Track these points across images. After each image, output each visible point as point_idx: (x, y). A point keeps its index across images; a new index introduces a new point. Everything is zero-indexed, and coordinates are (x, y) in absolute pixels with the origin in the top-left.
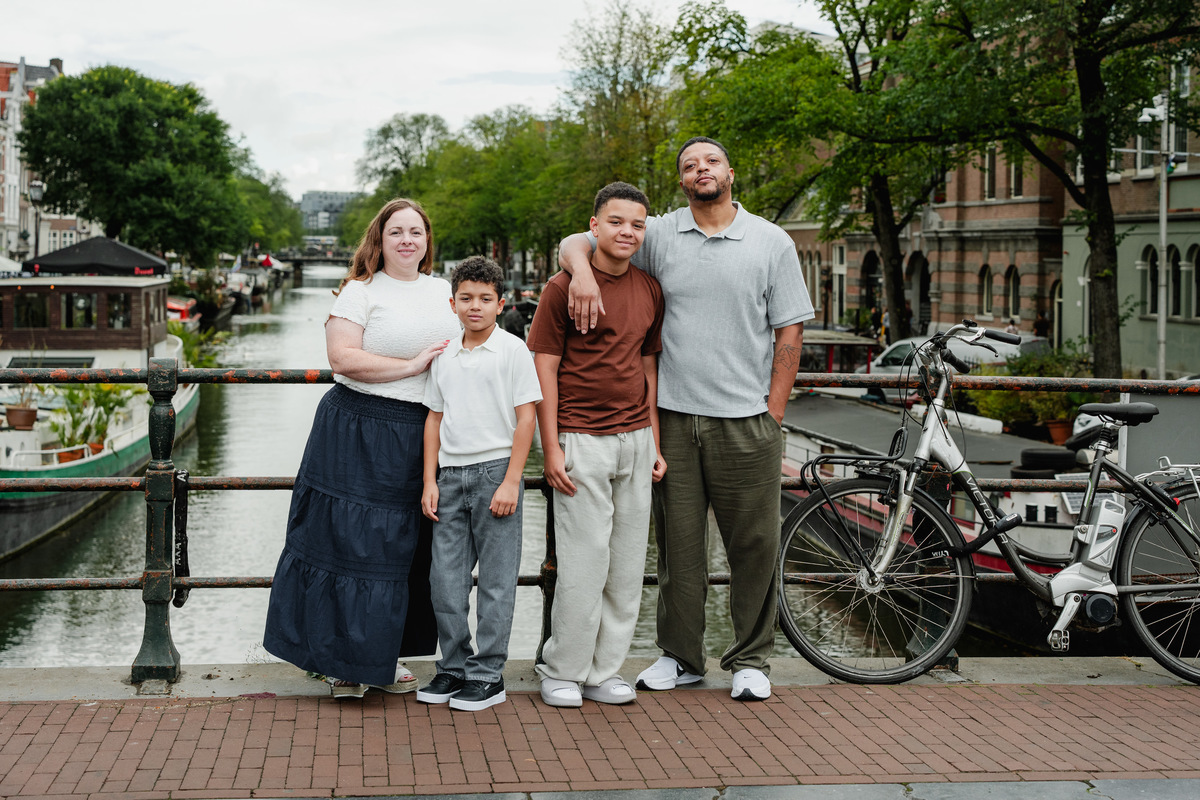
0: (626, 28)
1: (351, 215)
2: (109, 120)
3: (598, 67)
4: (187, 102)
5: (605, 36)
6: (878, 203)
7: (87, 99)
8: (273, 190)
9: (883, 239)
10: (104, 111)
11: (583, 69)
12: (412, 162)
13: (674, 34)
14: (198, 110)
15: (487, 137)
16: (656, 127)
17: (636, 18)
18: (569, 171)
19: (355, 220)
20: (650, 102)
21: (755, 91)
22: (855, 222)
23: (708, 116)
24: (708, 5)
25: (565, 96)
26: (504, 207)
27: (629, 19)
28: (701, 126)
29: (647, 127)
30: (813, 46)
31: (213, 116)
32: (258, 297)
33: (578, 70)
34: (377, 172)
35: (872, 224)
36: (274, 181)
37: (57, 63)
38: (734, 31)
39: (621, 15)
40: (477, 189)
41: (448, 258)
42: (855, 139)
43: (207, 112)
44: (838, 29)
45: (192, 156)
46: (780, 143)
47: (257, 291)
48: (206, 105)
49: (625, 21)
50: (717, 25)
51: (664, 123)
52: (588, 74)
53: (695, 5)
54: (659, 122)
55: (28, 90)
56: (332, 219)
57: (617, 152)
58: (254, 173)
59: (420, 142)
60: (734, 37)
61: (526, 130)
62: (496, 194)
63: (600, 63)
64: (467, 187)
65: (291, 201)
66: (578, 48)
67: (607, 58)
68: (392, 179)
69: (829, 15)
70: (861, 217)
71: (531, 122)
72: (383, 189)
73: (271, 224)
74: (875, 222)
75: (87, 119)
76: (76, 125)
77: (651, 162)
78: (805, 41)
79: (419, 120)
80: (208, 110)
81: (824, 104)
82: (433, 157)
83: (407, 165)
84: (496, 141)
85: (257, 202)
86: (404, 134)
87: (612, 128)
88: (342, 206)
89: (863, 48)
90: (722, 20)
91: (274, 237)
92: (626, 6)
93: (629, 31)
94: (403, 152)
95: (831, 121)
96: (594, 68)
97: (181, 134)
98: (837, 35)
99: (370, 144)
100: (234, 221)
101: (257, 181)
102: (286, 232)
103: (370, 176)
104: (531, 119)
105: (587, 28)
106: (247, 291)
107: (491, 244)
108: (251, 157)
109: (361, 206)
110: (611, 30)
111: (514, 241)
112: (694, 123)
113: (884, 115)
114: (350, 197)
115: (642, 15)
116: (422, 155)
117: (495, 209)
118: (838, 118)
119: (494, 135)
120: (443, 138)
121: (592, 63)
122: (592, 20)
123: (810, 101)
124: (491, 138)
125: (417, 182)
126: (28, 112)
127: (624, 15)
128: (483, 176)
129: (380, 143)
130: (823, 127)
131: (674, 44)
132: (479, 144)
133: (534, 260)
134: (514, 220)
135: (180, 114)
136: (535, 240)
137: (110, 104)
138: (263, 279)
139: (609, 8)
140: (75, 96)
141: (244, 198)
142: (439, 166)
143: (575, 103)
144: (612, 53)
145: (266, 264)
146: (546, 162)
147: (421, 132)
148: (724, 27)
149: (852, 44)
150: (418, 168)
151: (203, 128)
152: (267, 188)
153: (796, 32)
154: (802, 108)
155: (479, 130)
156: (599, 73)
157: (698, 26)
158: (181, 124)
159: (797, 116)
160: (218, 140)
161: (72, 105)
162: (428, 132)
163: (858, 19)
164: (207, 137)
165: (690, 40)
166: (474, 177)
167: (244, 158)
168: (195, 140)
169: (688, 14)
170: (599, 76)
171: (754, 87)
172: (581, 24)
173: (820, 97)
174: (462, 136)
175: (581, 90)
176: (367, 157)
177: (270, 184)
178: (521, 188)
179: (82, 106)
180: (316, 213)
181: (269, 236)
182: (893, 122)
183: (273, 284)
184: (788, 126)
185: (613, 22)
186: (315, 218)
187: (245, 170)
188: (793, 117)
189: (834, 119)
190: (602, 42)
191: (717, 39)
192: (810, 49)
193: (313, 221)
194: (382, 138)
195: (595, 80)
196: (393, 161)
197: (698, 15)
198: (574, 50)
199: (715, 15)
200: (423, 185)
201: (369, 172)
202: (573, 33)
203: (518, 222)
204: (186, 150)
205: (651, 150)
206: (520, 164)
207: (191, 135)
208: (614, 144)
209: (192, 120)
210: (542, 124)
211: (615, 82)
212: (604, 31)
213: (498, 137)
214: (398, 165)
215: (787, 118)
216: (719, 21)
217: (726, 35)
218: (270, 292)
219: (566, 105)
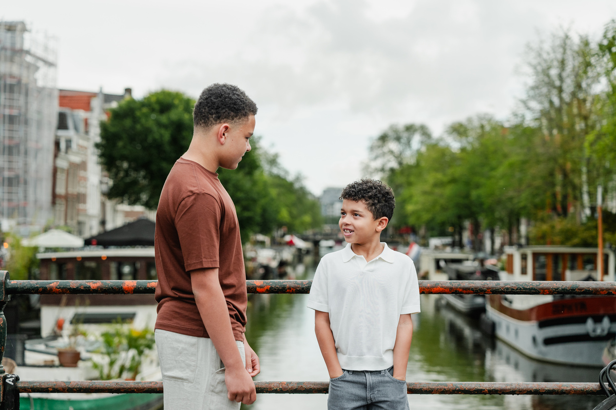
0: (568, 47)
2: (163, 131)
3: (546, 80)
5: (552, 54)
7: (147, 116)
8: (296, 186)
10: (160, 125)
11: (534, 81)
12: (405, 161)
15: (461, 139)
16: (593, 126)
17: (575, 39)
18: (524, 162)
25: (520, 103)
26: (474, 194)
27: (570, 40)
29: (586, 126)
32: (282, 270)
33: (531, 82)
34: (377, 170)
36: (298, 179)
37: (128, 91)
39: (564, 37)
40: (453, 181)
41: (433, 236)
47: (282, 264)
49: (567, 42)
52: (539, 86)
55: (105, 111)
57: (561, 147)
58: (282, 174)
59: (410, 145)
61: (493, 134)
62: (467, 183)
63: (548, 76)
64: (445, 179)
65: (312, 195)
66: (530, 65)
67: (554, 72)
68: (389, 176)
71: (498, 128)
73: (295, 211)
75: (148, 131)
76: (138, 137)
79: (410, 129)
82: (420, 157)
83: (400, 164)
84: (469, 142)
85: (284, 195)
86: (398, 139)
91: (297, 222)
92: (568, 30)
93: (570, 50)
94: (397, 154)
96: (544, 81)
99: (372, 149)
101: (284, 180)
102: (307, 218)
105: (537, 49)
106: (274, 264)
107: (467, 224)
110: (556, 49)
111: (483, 221)
115: (581, 37)
116: (412, 156)
117: (467, 196)
119: (467, 136)
120: (428, 142)
121: (542, 77)
122: (542, 42)
124: (464, 140)
125: (408, 176)
126: (103, 127)
127: (567, 37)
128: (458, 171)
129: (379, 147)
132: (455, 145)
134: (482, 204)
136: (501, 219)
137: (164, 119)
138: (287, 255)
139: (555, 33)
140: (138, 114)
141: (274, 192)
142: (423, 164)
143: (530, 110)
144: (557, 68)
145: (291, 243)
146: (506, 156)
147: (411, 138)
150: (410, 167)
152: (291, 185)
155: (454, 134)
156: (548, 84)
161: (136, 120)
162: (416, 138)
166: (450, 171)
167: (273, 161)
169: (611, 30)
170: (548, 86)
172: (533, 46)
174: (442, 139)
175: (533, 98)
177: (294, 181)
178: (487, 178)
179: (143, 120)
180: (332, 204)
181: (294, 222)
183: (296, 260)
185: (558, 42)
186: (331, 208)
187: (275, 171)
190: (549, 59)
193: (330, 210)
194: (380, 143)
195: (544, 90)
196: (389, 161)
198: (527, 66)
200: (412, 178)
201: (370, 170)
202: (526, 53)
203: (486, 206)
206: (487, 159)
208: (561, 139)
211: (560, 90)
212: (550, 50)
213: (470, 140)
214: (393, 164)
218: (293, 265)
219: (522, 110)
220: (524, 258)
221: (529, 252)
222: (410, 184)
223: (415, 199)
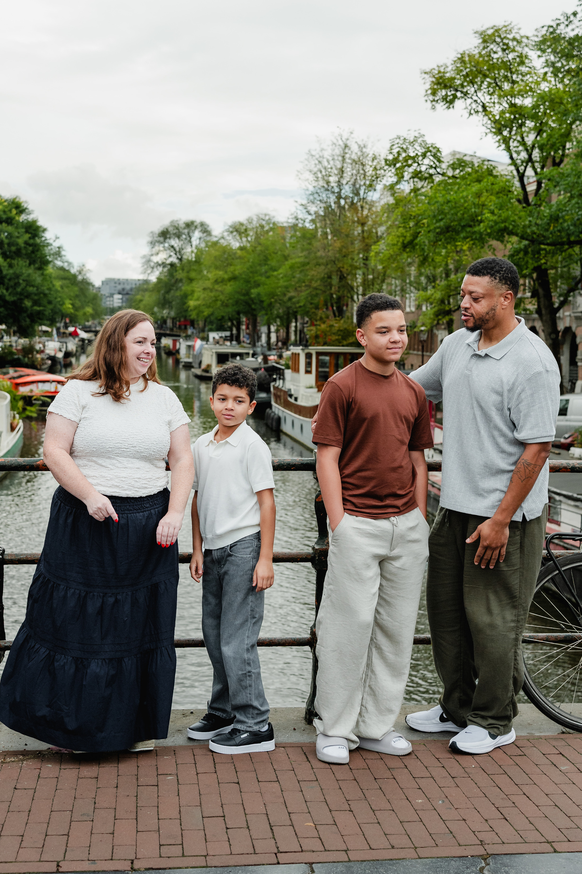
0: (347, 156)
1: (139, 297)
3: (326, 186)
4: (14, 212)
5: (332, 162)
6: (541, 291)
8: (80, 278)
9: (544, 318)
11: (314, 187)
12: (185, 257)
13: (386, 160)
14: (22, 218)
15: (241, 239)
16: (370, 231)
17: (355, 148)
18: (304, 264)
19: (141, 301)
20: (365, 212)
21: (450, 204)
22: (522, 305)
23: (411, 224)
24: (412, 140)
25: (301, 208)
26: (254, 292)
27: (350, 149)
28: (406, 231)
29: (363, 231)
30: (492, 171)
31: (34, 222)
32: (68, 360)
33: (311, 188)
34: (158, 264)
35: (536, 307)
36: (81, 271)
38: (432, 158)
39: (343, 146)
40: (234, 278)
41: (211, 330)
42: (526, 242)
43: (30, 220)
44: (511, 158)
45: (18, 253)
46: (467, 246)
47: (68, 355)
48: (30, 214)
49: (347, 151)
50: (419, 154)
51: (376, 229)
52: (319, 191)
53: (402, 138)
54: (372, 227)
56: (124, 299)
57: (340, 250)
58: (66, 265)
59: (190, 241)
60: (432, 163)
61: (271, 233)
62: (248, 282)
63: (328, 182)
64: (226, 277)
65: (93, 286)
66: (311, 171)
67: (333, 179)
68: (169, 270)
69: (503, 146)
70: (527, 301)
71: (275, 227)
72: (163, 277)
73: (78, 303)
74: (539, 306)
77: (366, 259)
78: (485, 167)
79: (190, 225)
80: (31, 218)
81: (503, 215)
82: (200, 252)
83: (180, 260)
84: (247, 241)
85: (68, 287)
86: (179, 236)
87: (335, 233)
88: (131, 289)
89: (529, 172)
90: (423, 150)
91: (80, 313)
92: (347, 139)
93: (350, 158)
94: (177, 249)
95: (508, 228)
96: (323, 187)
97: (10, 236)
98: (510, 161)
99: (153, 244)
100: (50, 302)
101: (68, 271)
102: (89, 310)
103: (153, 268)
104: (274, 224)
105: (317, 156)
106: (60, 355)
107: (244, 319)
108: (63, 253)
109: (146, 290)
110: (336, 158)
111: (261, 318)
112: (401, 229)
113: (549, 224)
114: (138, 283)
115: (359, 146)
116: (192, 252)
117: (247, 293)
118: (514, 226)
119: (247, 236)
120: (208, 239)
121: (322, 183)
122: (322, 150)
123: (493, 213)
124: (244, 239)
125: (188, 272)
127: (346, 146)
128: (238, 269)
129: (160, 242)
130: (501, 233)
131: (386, 167)
132: (235, 245)
133: (277, 331)
134: (262, 302)
135: (9, 221)
136: (278, 316)
138: (72, 345)
139: (335, 141)
141: (58, 284)
142: (206, 260)
143: (309, 213)
144: (336, 175)
145: (74, 334)
146: (286, 258)
147: (191, 234)
148: (424, 155)
149: (522, 169)
150: (189, 262)
151: (27, 232)
152: (75, 276)
153: (479, 160)
154: (486, 218)
155: (235, 233)
156: (328, 190)
157: (404, 155)
158: (10, 228)
159: (482, 225)
160: (38, 240)
162: (197, 235)
163: (527, 150)
164: (30, 238)
165: (398, 165)
166: (232, 268)
167: (58, 254)
168: (21, 241)
169: (397, 146)
170: (327, 192)
171: (449, 202)
172: (313, 153)
173: (500, 210)
174: (223, 238)
175: (313, 203)
176: (150, 253)
177: (77, 273)
178: (268, 277)
180: (112, 295)
181: (77, 313)
182: (556, 229)
183: (79, 349)
184: (474, 233)
185: (338, 151)
186: (111, 299)
187: (59, 263)
188: (479, 225)
189: (511, 227)
190: (329, 166)
191: (419, 164)
192: (490, 172)
193: (110, 301)
194: (162, 239)
195: (324, 196)
196: (170, 256)
197: (404, 147)
198: (308, 173)
199: (417, 146)
200: (193, 275)
201: (152, 264)
202: (307, 160)
203: (265, 304)
204: (13, 249)
205: (367, 249)
206: (266, 259)
207: (18, 237)
208: (338, 244)
209: (18, 225)
210: (283, 228)
211: (339, 197)
212: (330, 158)
213: (249, 239)
214: (174, 259)
215: (475, 225)
216: (420, 151)
217: (426, 161)
218: (77, 355)
219: (302, 215)
220: (309, 356)
221: (313, 350)
222: (191, 280)
223: (196, 295)
